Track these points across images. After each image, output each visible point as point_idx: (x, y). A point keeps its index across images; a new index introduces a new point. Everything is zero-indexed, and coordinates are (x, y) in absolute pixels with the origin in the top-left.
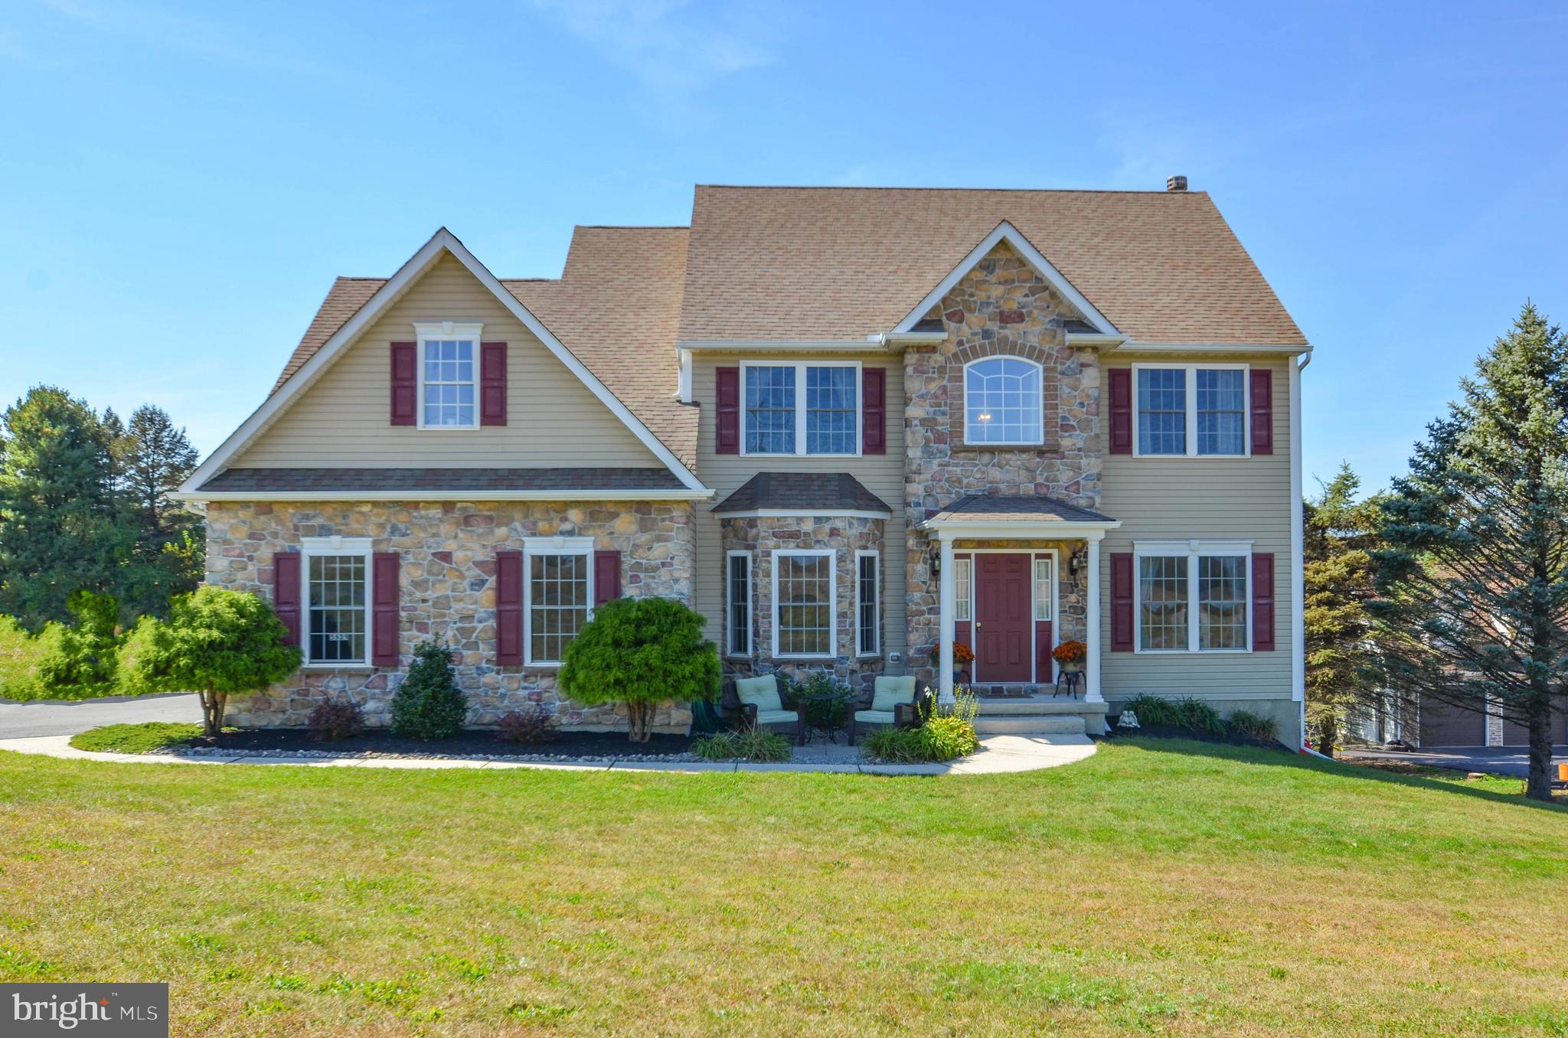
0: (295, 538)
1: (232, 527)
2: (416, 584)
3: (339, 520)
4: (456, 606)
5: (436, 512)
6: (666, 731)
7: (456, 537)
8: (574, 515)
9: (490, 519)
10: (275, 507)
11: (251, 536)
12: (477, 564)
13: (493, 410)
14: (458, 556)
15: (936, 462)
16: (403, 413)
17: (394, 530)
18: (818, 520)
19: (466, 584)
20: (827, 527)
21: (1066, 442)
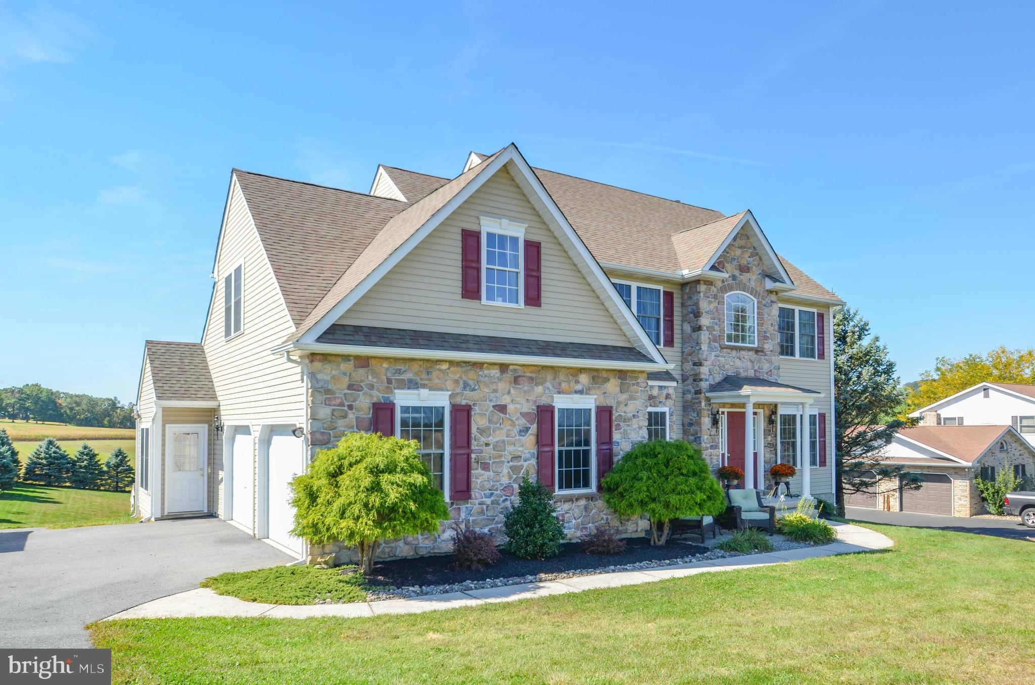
0: (389, 390)
1: (333, 377)
2: (482, 431)
3: (424, 376)
4: (510, 448)
5: (495, 372)
6: (634, 536)
7: (509, 393)
8: (584, 379)
9: (531, 379)
10: (373, 362)
11: (350, 387)
12: (523, 415)
13: (533, 294)
14: (511, 408)
15: (713, 354)
16: (471, 290)
17: (466, 385)
18: (661, 387)
19: (515, 430)
20: (665, 392)
21: (766, 346)
